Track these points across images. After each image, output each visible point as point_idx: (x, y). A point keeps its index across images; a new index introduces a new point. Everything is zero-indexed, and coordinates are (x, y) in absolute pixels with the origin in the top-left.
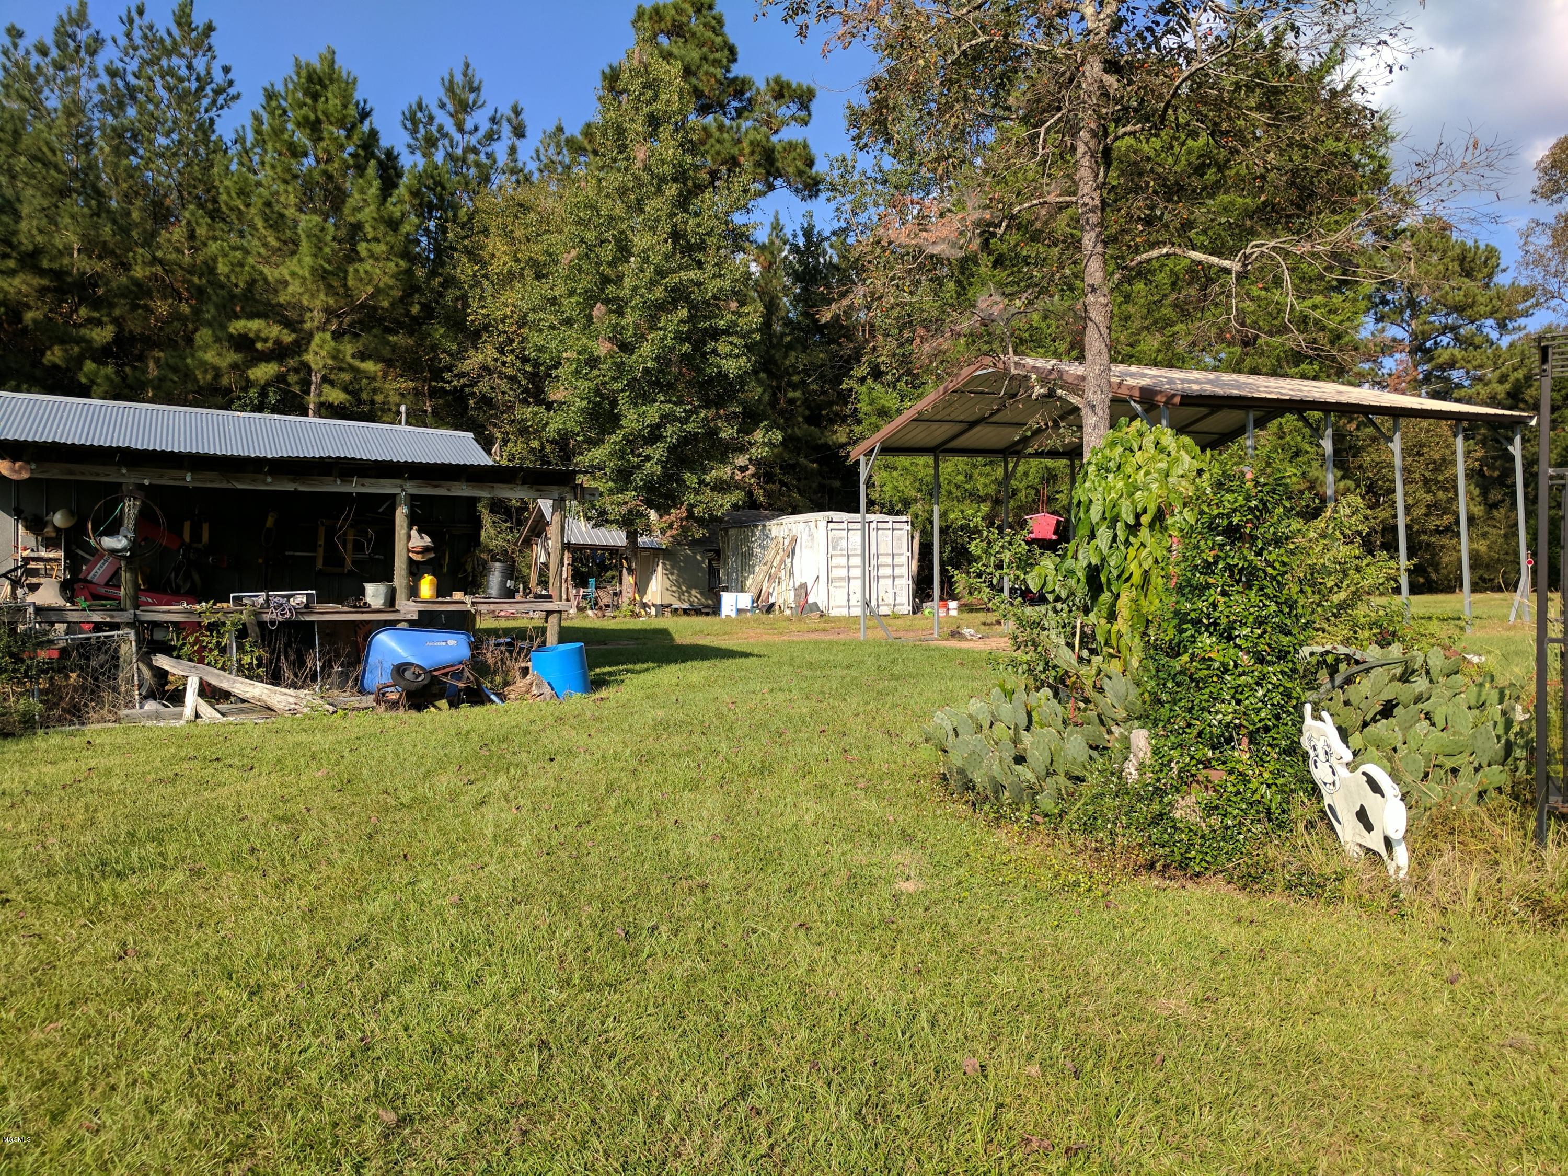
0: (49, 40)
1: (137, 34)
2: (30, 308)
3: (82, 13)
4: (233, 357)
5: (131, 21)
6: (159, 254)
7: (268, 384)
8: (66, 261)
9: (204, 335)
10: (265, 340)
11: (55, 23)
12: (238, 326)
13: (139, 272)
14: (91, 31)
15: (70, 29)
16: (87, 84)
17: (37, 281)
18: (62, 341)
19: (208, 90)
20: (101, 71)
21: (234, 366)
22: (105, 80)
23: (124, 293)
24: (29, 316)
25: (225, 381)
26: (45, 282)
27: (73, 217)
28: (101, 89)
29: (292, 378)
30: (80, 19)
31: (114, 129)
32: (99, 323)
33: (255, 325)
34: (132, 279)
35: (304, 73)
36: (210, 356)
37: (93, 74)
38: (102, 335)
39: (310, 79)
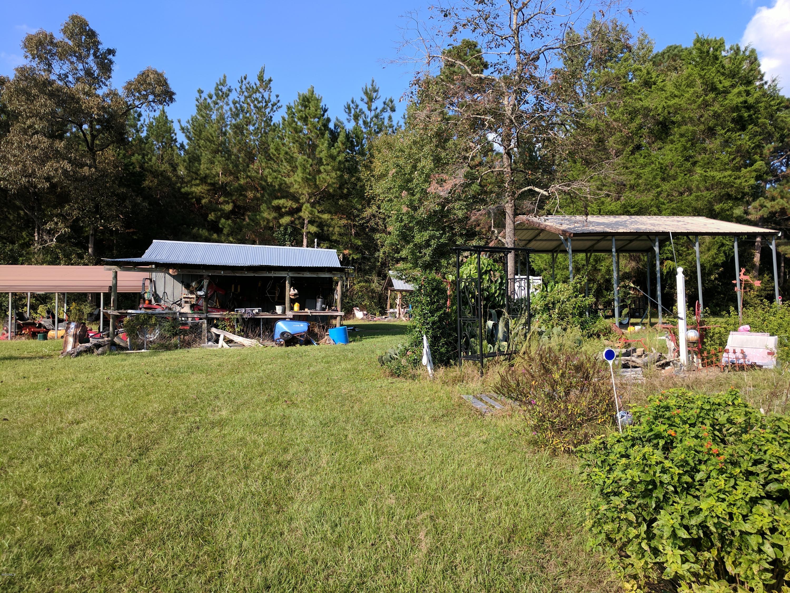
0: (213, 92)
1: (244, 87)
2: (204, 198)
3: (225, 81)
4: (274, 214)
5: (242, 82)
6: (249, 174)
7: (288, 225)
8: (217, 178)
9: (263, 207)
10: (286, 207)
11: (215, 85)
12: (275, 202)
13: (242, 182)
14: (228, 87)
15: (220, 87)
16: (226, 108)
17: (206, 188)
18: (214, 211)
19: (270, 105)
20: (230, 103)
21: (275, 218)
22: (232, 105)
23: (237, 190)
24: (203, 201)
25: (271, 224)
26: (209, 188)
27: (219, 162)
28: (231, 109)
29: (297, 222)
30: (223, 83)
31: (234, 125)
32: (228, 203)
33: (282, 202)
34: (239, 184)
35: (301, 98)
36: (265, 215)
37: (228, 104)
38: (228, 207)
39: (304, 100)
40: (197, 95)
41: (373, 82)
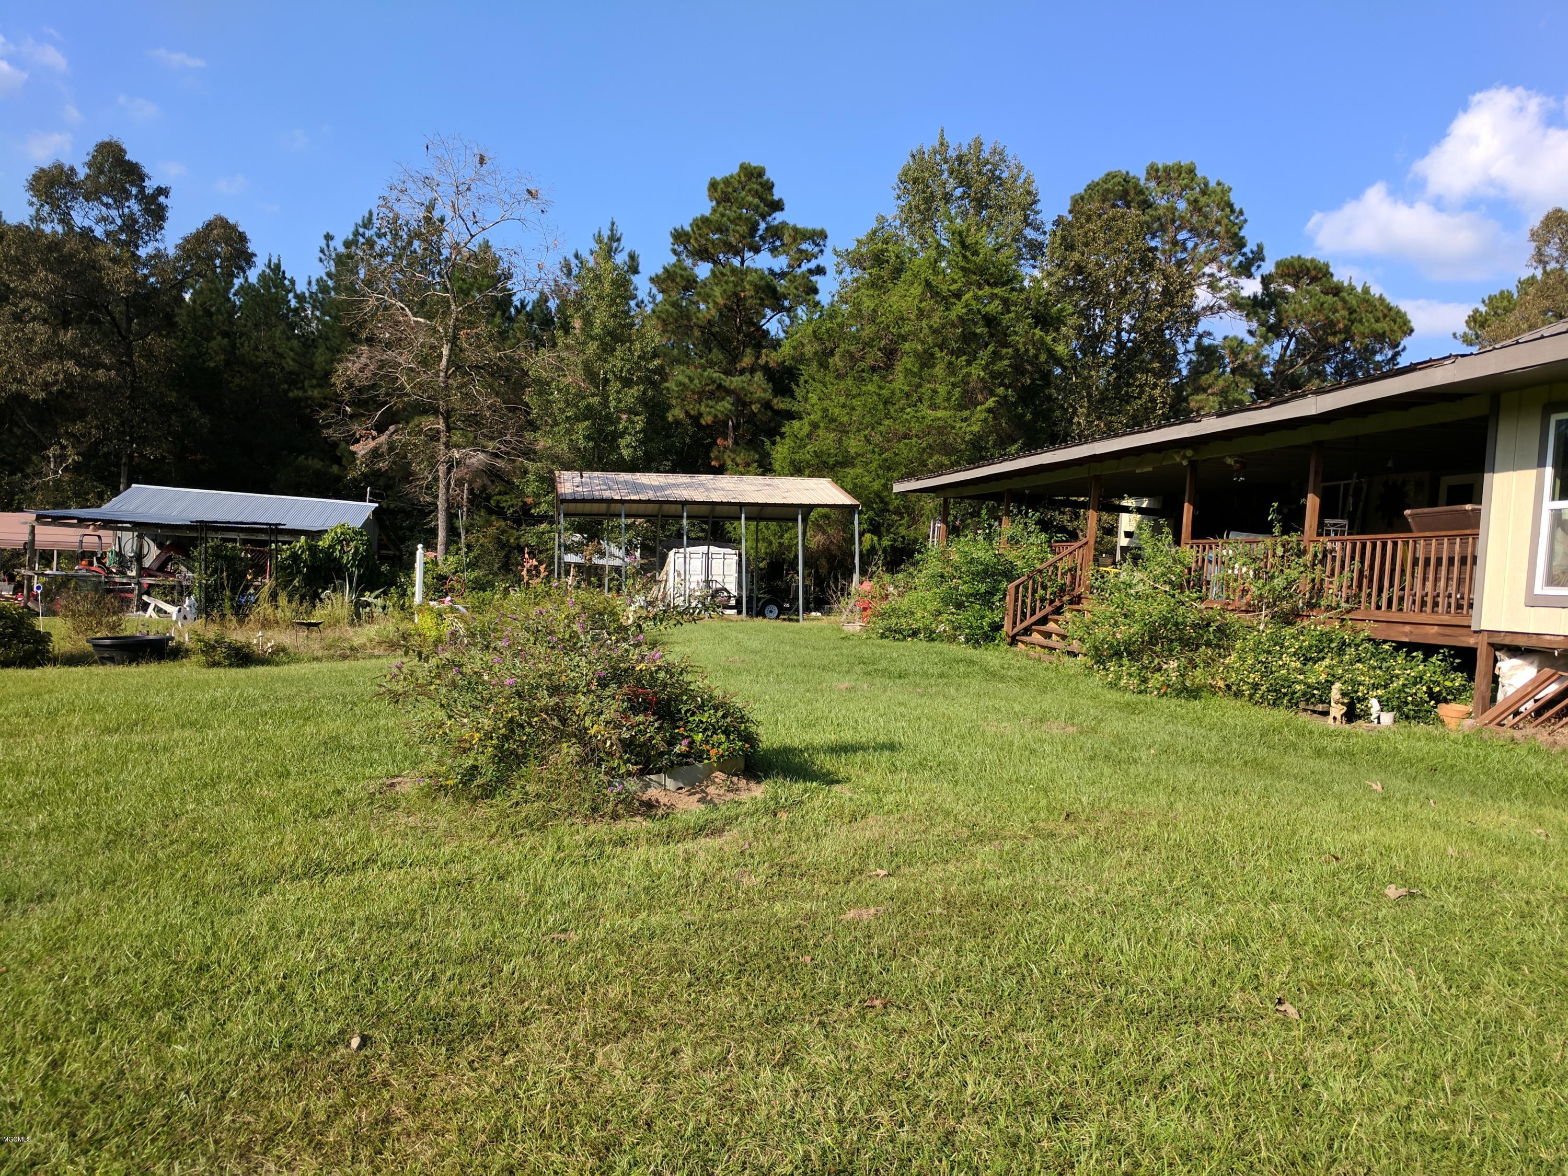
40: (323, 243)
41: (613, 224)
